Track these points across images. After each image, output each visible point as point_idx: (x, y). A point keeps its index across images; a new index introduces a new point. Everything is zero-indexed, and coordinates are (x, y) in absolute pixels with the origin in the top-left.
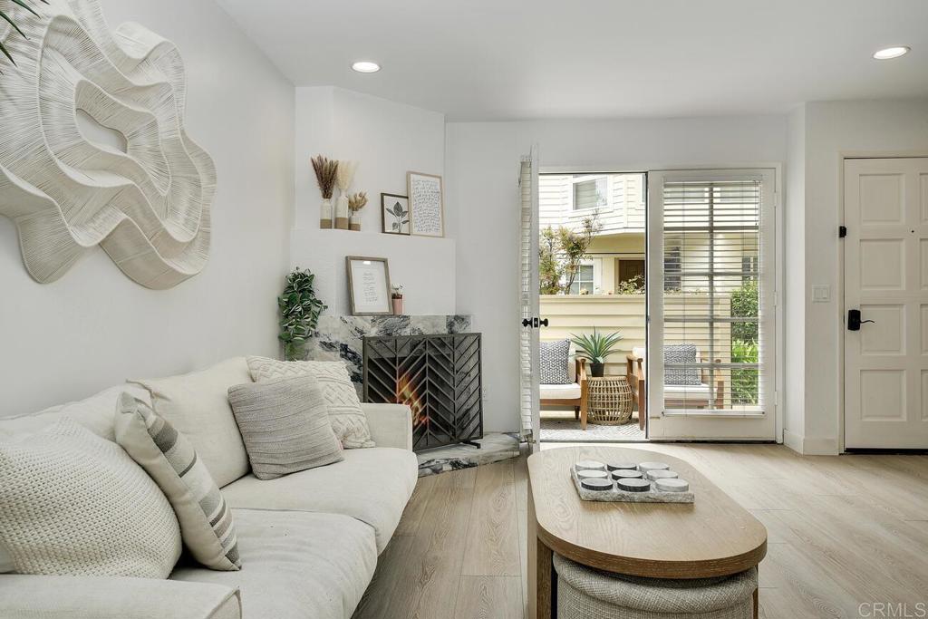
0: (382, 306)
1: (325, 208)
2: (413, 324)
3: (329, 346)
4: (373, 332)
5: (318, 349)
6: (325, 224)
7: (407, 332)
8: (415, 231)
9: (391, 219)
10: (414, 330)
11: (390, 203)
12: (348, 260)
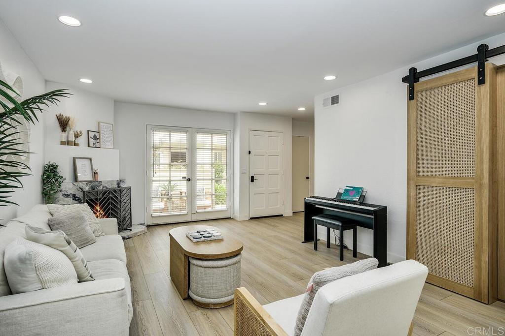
0: (89, 177)
1: (64, 136)
2: (104, 184)
3: (67, 196)
4: (87, 189)
5: (61, 197)
6: (63, 143)
7: (101, 188)
8: (102, 146)
9: (92, 141)
10: (104, 187)
11: (92, 135)
12: (74, 159)
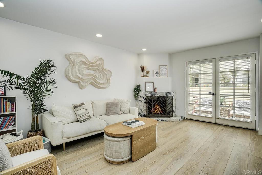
0: (152, 90)
1: (142, 74)
2: (158, 93)
3: (141, 97)
4: (149, 95)
7: (156, 95)
8: (161, 76)
9: (155, 75)
10: (158, 95)
11: (155, 72)
12: (146, 82)
